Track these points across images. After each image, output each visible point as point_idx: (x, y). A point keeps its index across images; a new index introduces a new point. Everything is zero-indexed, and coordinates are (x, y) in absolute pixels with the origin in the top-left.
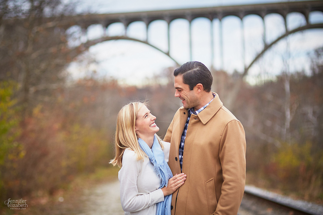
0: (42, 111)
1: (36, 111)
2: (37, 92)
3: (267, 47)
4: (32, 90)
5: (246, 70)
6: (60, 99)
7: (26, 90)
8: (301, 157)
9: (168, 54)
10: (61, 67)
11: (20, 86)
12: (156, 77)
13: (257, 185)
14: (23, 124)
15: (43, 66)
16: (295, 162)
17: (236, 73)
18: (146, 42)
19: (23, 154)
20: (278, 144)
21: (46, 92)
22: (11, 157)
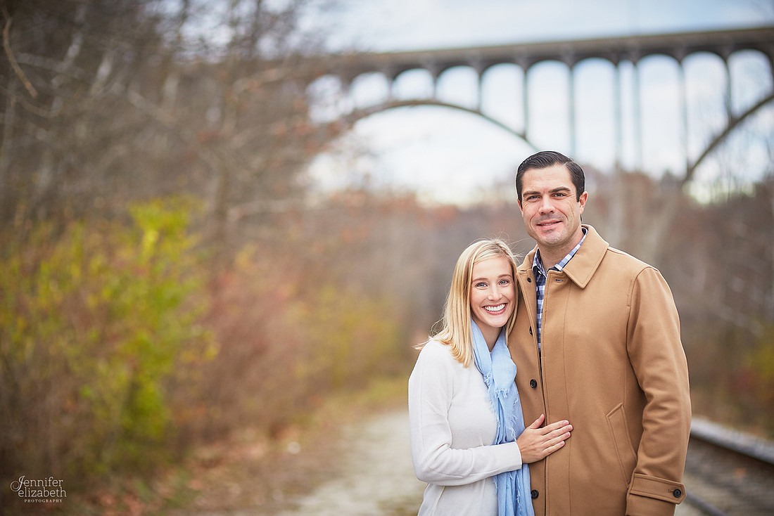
0: (254, 259)
1: (243, 258)
2: (245, 219)
3: (735, 122)
4: (234, 213)
5: (690, 171)
6: (294, 233)
7: (221, 214)
9: (524, 137)
10: (296, 164)
11: (207, 205)
13: (713, 418)
14: (214, 287)
15: (256, 162)
17: (668, 178)
18: (477, 112)
19: (213, 351)
20: (757, 329)
21: (264, 218)
22: (187, 356)
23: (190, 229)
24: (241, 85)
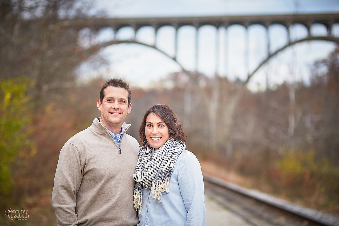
0: (54, 110)
1: (49, 108)
2: (50, 90)
3: (271, 56)
4: (45, 87)
5: (249, 77)
6: (73, 98)
7: (39, 87)
8: (304, 164)
9: (175, 59)
10: (75, 65)
11: (33, 83)
12: (162, 81)
14: (35, 122)
15: (57, 64)
16: (299, 169)
17: (238, 80)
18: (154, 47)
19: (34, 152)
20: (281, 150)
21: (58, 90)
22: (22, 154)
23: (26, 94)
24: (51, 27)
